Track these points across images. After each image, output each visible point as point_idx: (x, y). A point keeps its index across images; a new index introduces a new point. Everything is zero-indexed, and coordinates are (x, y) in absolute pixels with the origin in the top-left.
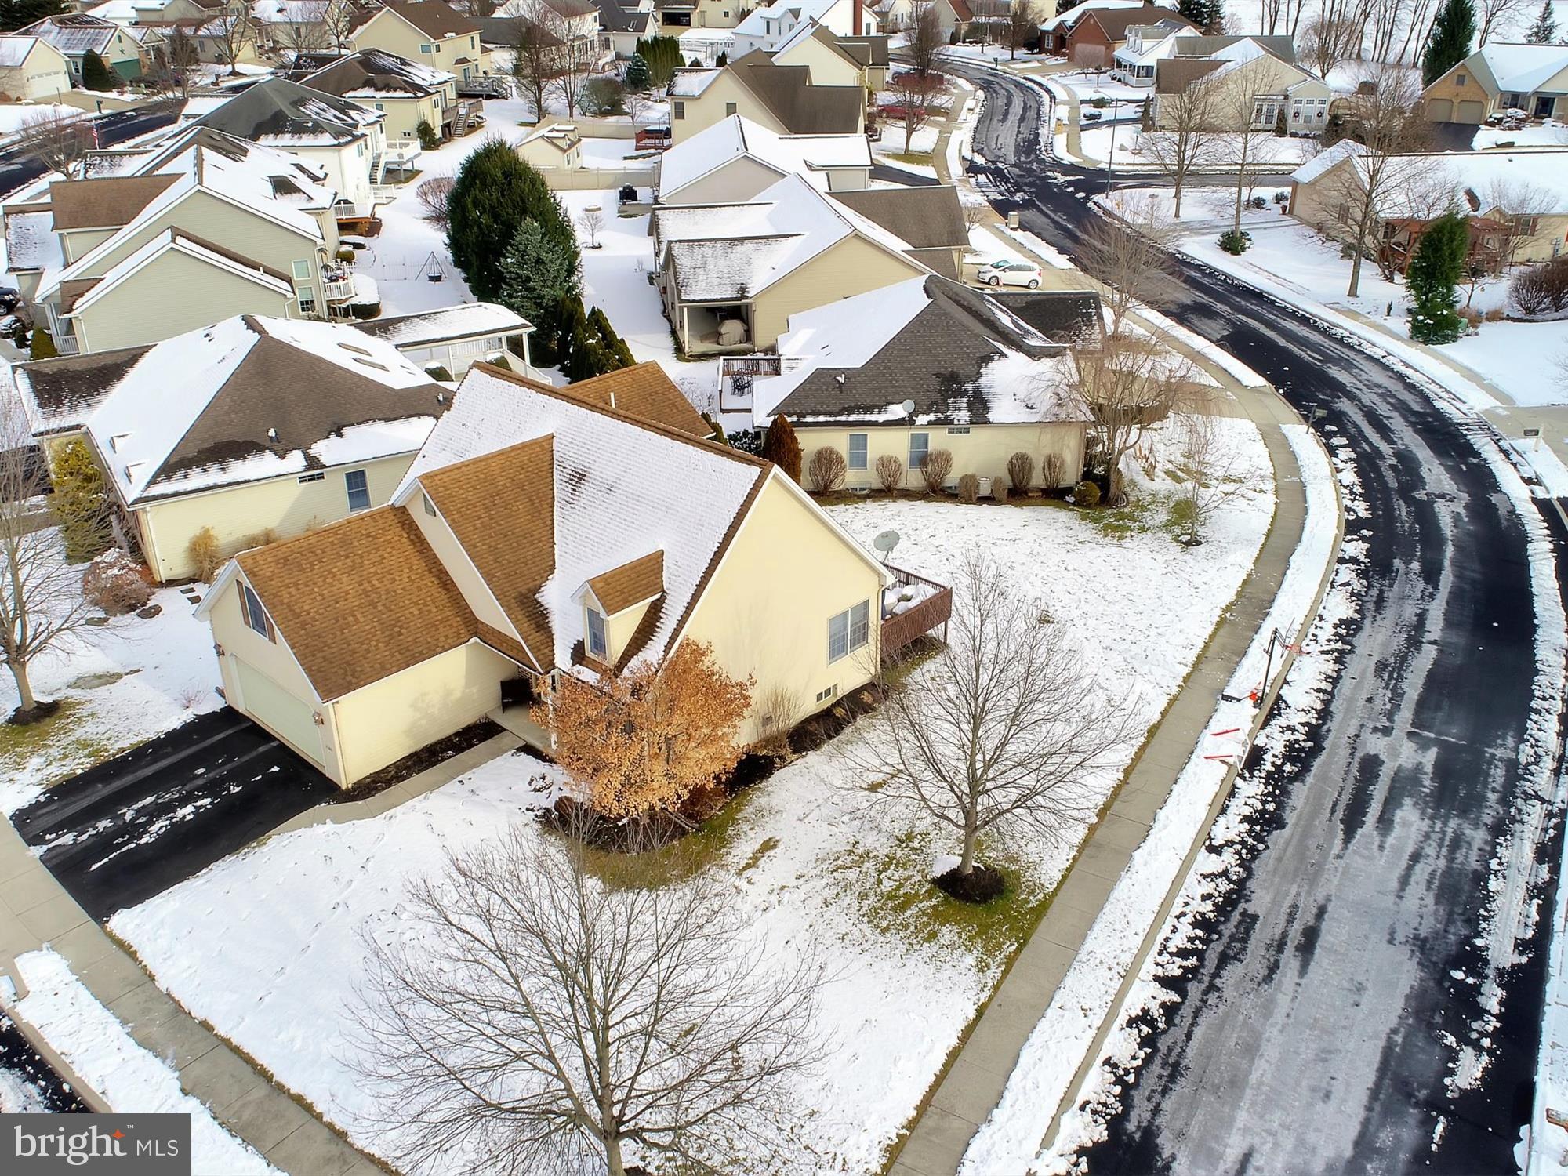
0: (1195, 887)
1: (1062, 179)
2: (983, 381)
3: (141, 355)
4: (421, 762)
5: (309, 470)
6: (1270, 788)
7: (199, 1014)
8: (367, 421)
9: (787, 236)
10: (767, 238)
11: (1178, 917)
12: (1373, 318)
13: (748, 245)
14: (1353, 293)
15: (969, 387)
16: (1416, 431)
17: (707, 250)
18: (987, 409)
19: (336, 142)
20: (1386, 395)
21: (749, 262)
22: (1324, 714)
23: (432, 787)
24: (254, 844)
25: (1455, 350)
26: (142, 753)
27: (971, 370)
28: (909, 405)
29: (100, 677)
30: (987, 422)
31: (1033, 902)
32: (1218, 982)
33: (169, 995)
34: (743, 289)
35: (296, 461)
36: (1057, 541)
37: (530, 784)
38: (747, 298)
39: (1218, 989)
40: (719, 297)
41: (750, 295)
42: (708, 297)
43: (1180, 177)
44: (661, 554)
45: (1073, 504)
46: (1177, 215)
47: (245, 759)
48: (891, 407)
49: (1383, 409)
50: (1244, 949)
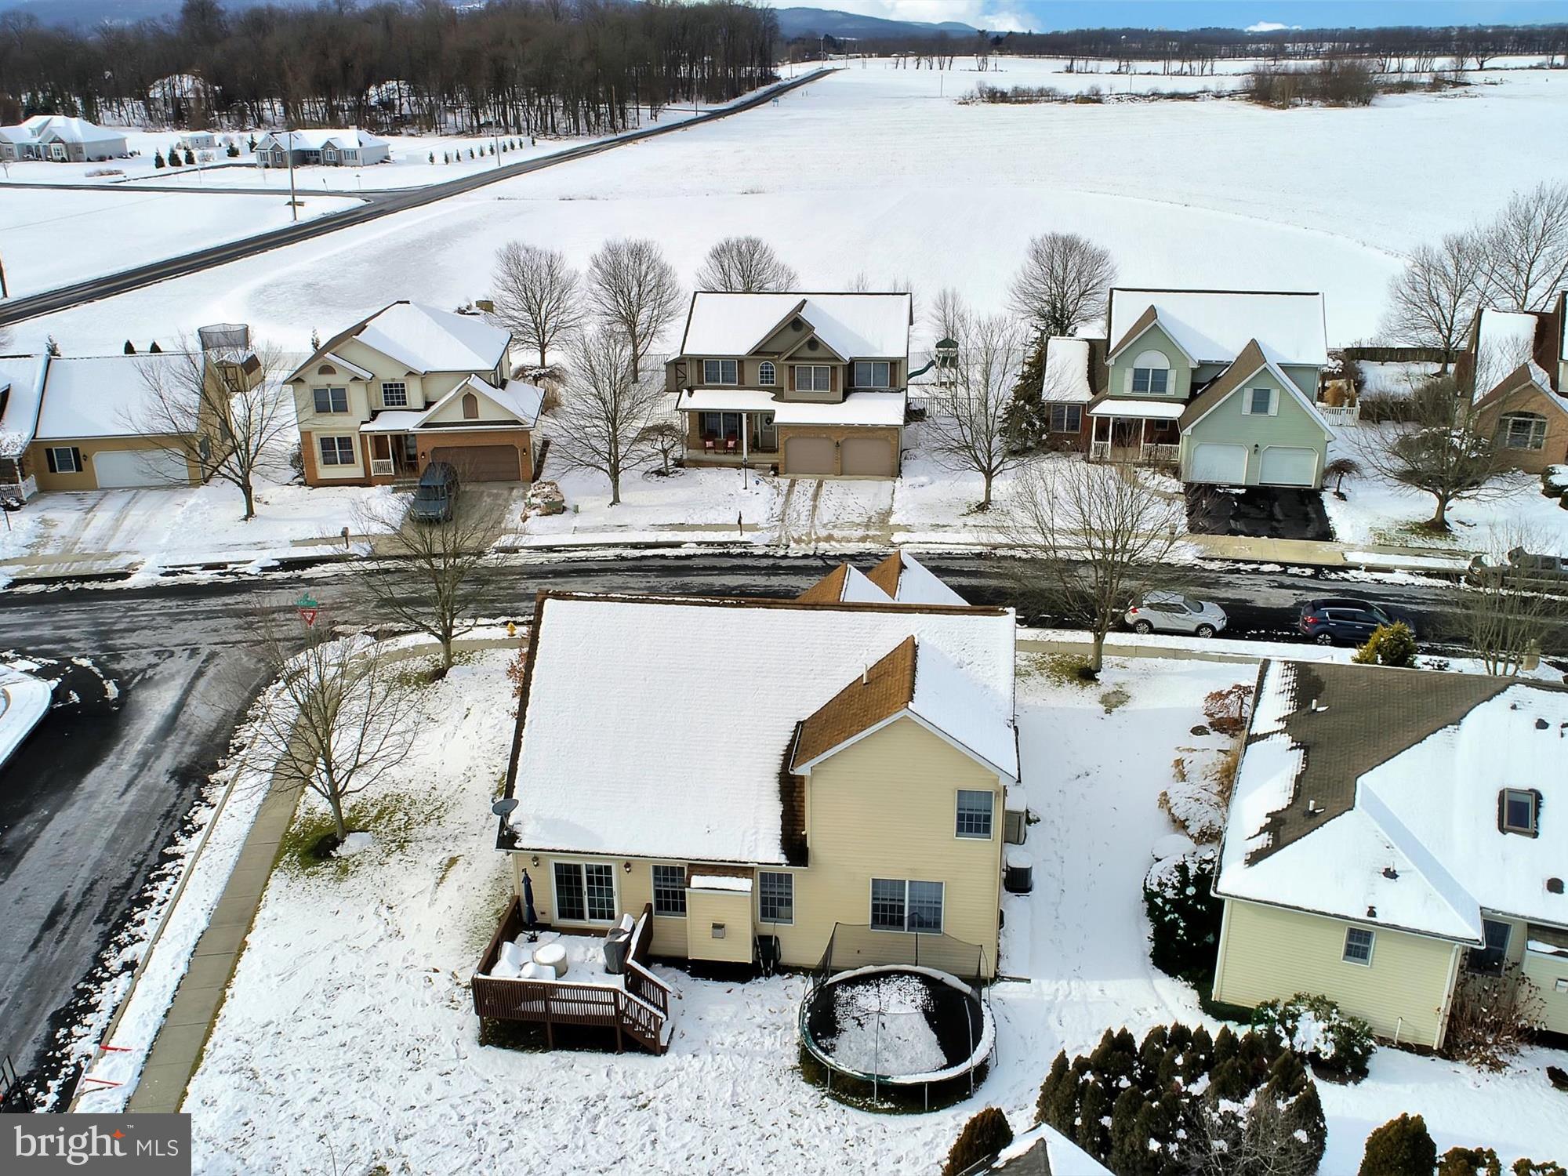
0: (149, 928)
11: (166, 901)
31: (286, 858)
32: (134, 869)
39: (134, 865)
50: (110, 897)
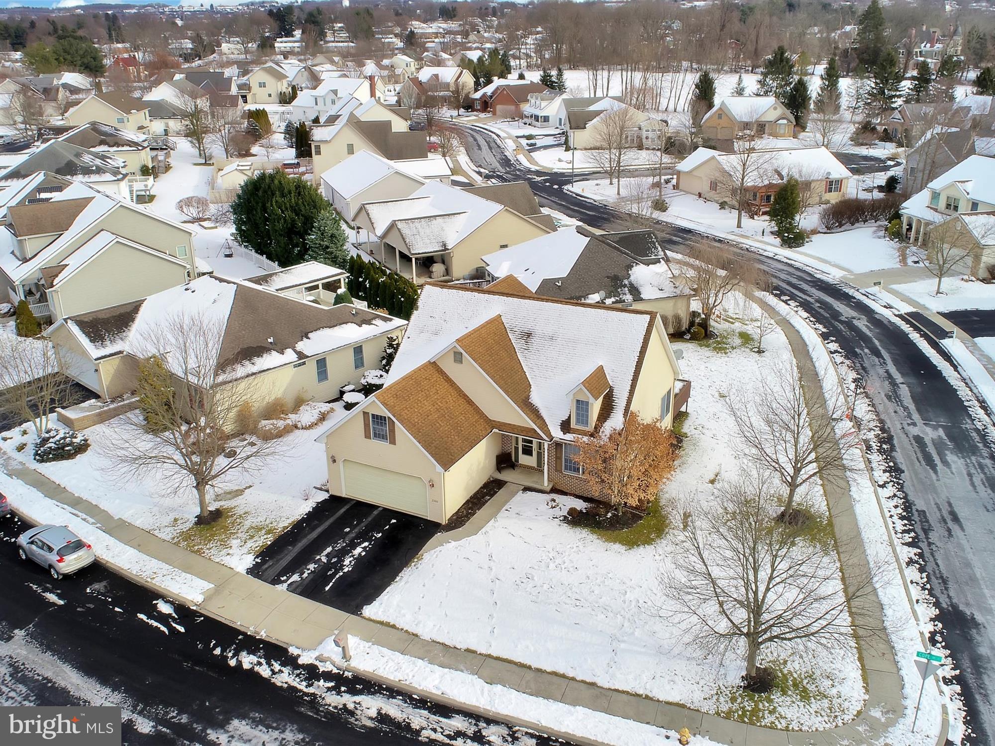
0: (888, 504)
1: (539, 179)
2: (632, 278)
3: (139, 306)
4: (474, 504)
5: (300, 359)
6: (885, 456)
7: (462, 646)
8: (319, 329)
9: (459, 213)
10: (448, 215)
11: (891, 518)
12: (756, 238)
13: (439, 220)
14: (739, 226)
15: (626, 282)
16: (817, 289)
17: (417, 224)
18: (640, 293)
19: (116, 179)
20: (789, 274)
21: (443, 230)
22: (881, 421)
23: (494, 515)
24: (416, 560)
25: (806, 248)
26: (299, 528)
27: (624, 273)
28: (603, 293)
29: (230, 493)
30: (642, 299)
31: (825, 521)
32: (931, 541)
33: (433, 641)
34: (445, 245)
35: (290, 356)
36: (696, 358)
37: (547, 505)
38: (448, 249)
39: (933, 544)
40: (432, 250)
41: (449, 248)
42: (427, 251)
43: (615, 173)
44: (602, 367)
45: (690, 339)
46: (618, 194)
47: (370, 519)
48: (590, 296)
49: (794, 281)
50: (930, 525)
